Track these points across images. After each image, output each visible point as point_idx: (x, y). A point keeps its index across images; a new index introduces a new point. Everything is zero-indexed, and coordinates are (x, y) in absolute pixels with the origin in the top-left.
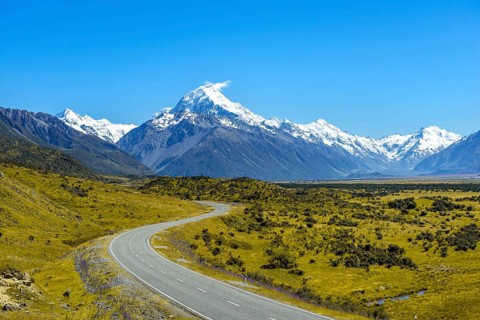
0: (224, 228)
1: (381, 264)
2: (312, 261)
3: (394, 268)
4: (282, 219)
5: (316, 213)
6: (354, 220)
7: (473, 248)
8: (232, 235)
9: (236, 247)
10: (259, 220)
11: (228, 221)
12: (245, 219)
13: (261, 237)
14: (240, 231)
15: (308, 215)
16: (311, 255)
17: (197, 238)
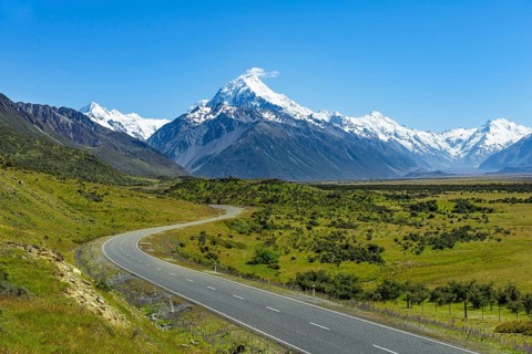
0: (225, 230)
1: (352, 260)
2: (293, 258)
3: (362, 263)
4: (286, 222)
5: (321, 216)
6: (357, 223)
7: (451, 247)
8: (231, 237)
9: (230, 247)
10: (261, 223)
11: (230, 224)
12: (248, 222)
13: (258, 239)
14: (241, 233)
15: (313, 218)
16: (294, 253)
17: (192, 238)
